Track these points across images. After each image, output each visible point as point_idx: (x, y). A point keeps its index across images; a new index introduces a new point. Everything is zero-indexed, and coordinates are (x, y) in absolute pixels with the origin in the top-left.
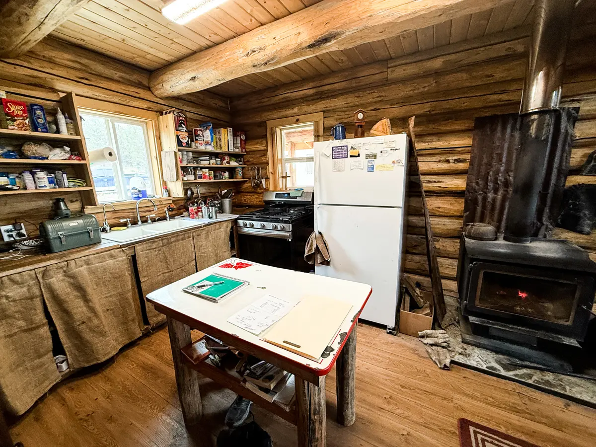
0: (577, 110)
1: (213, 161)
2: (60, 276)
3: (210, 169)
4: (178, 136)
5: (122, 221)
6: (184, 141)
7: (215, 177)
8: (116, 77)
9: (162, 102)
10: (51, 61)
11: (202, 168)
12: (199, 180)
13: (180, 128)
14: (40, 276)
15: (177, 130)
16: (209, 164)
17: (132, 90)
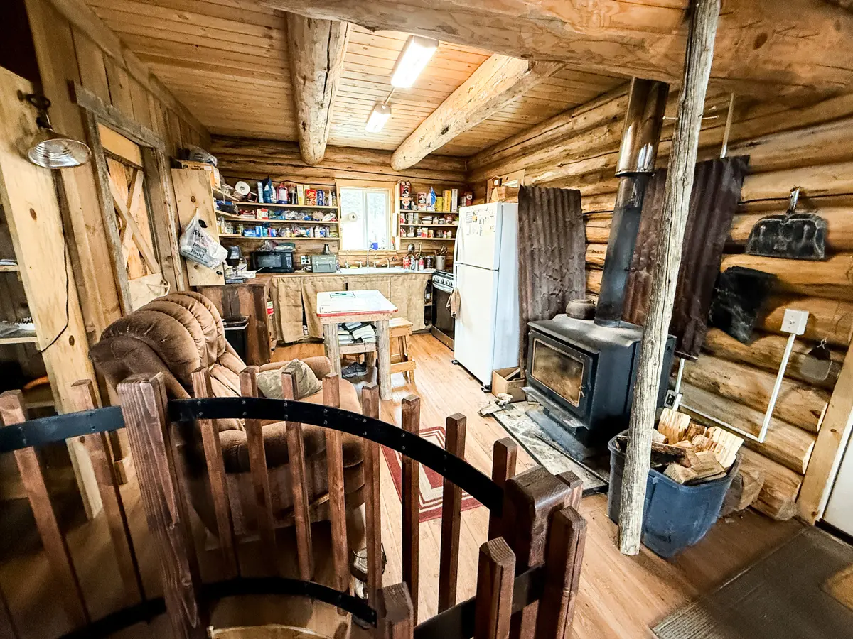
0: (747, 158)
1: (436, 221)
2: (310, 283)
3: (429, 228)
4: (401, 201)
5: (357, 263)
6: (406, 205)
7: (436, 235)
8: (368, 162)
9: (398, 174)
10: (334, 161)
11: (422, 227)
12: (418, 238)
13: (403, 195)
14: (302, 281)
15: (401, 196)
16: (432, 223)
17: (377, 169)
